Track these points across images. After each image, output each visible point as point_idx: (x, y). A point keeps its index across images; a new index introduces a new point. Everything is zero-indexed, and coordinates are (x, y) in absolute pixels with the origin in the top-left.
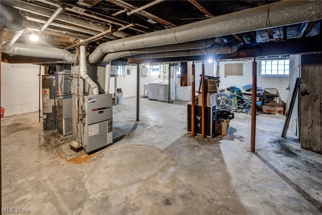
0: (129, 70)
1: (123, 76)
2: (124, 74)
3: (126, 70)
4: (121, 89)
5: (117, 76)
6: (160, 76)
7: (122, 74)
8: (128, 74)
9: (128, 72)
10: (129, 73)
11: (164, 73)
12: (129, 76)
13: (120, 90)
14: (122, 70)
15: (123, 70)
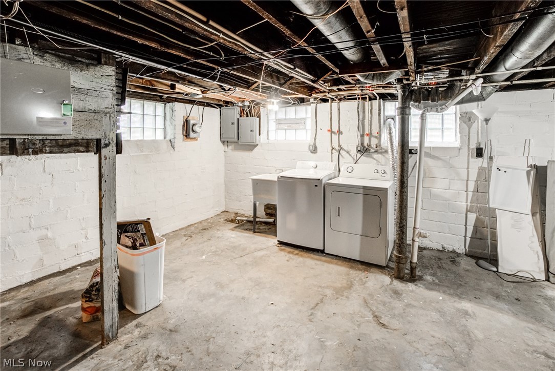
0: (192, 122)
1: (165, 146)
2: (168, 138)
3: (180, 122)
4: (146, 223)
5: (112, 147)
6: (316, 148)
7: (160, 136)
8: (187, 136)
9: (188, 129)
10: (192, 135)
11: (335, 137)
12: (189, 143)
13: (142, 228)
14: (160, 120)
15: (168, 123)
